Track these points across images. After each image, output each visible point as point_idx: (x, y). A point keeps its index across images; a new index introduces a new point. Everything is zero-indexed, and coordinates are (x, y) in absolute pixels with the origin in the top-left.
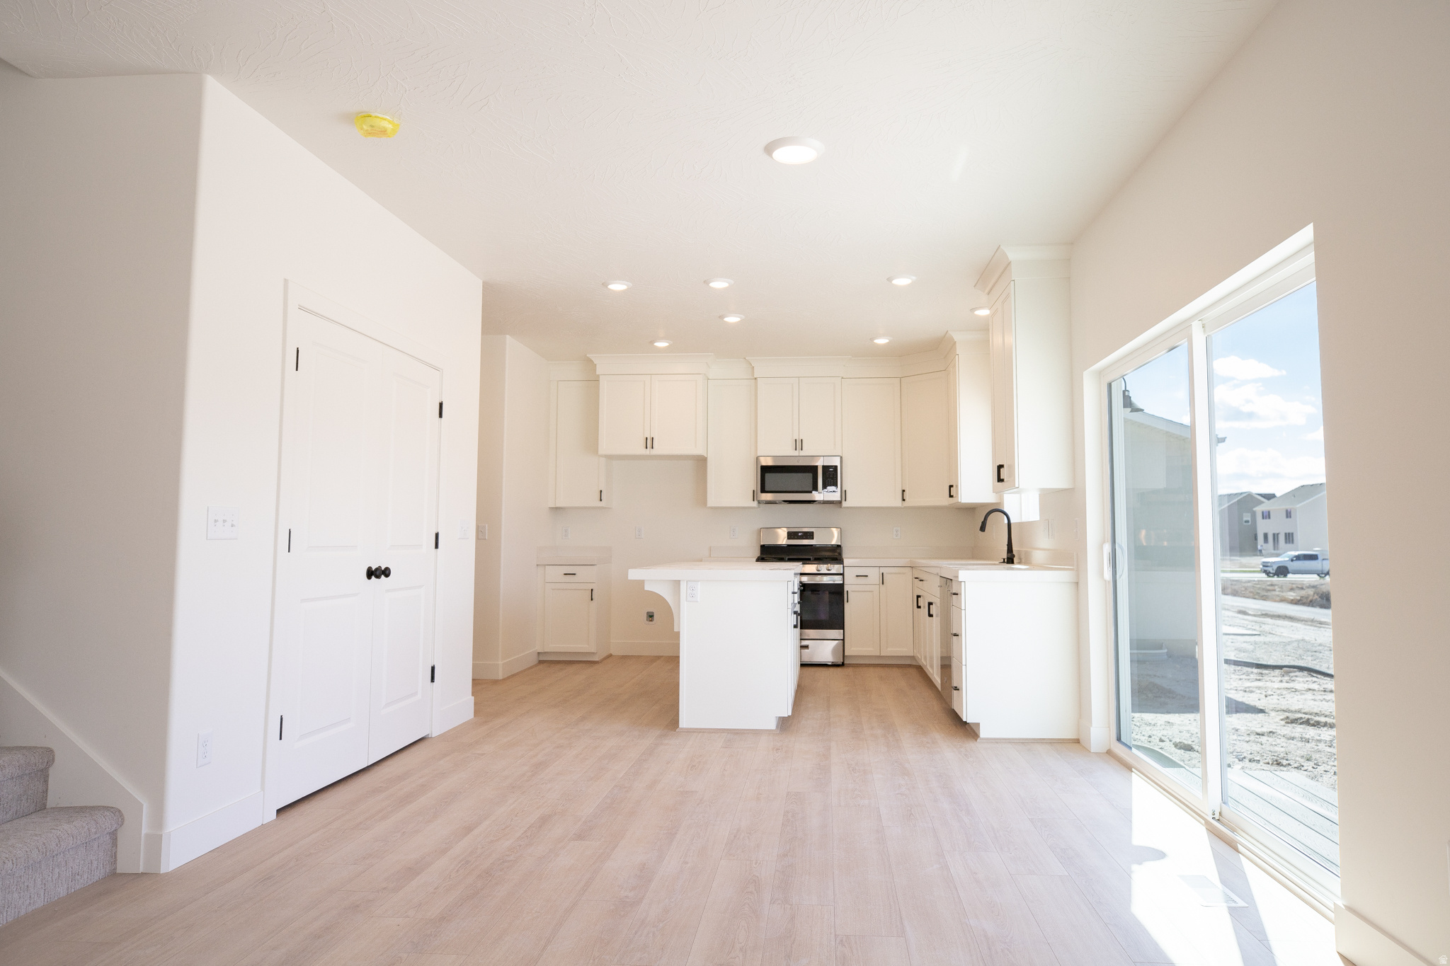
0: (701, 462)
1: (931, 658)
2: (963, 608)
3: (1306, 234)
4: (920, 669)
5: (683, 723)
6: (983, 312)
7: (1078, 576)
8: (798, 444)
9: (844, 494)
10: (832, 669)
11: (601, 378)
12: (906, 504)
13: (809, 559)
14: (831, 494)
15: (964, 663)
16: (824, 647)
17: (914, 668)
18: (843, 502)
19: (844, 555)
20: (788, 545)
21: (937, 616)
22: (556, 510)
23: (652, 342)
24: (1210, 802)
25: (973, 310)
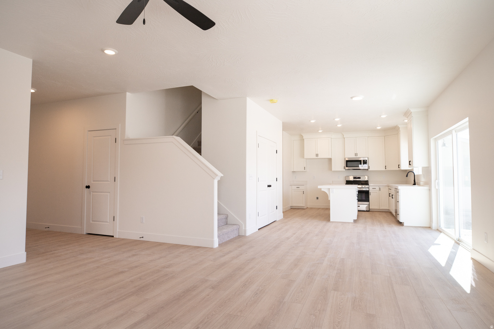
0: (330, 160)
1: (393, 210)
2: (400, 195)
3: (467, 119)
4: (391, 213)
5: (331, 220)
6: (406, 121)
7: (430, 188)
8: (356, 154)
9: (369, 167)
10: (366, 212)
11: (305, 140)
12: (386, 170)
13: (360, 184)
14: (365, 167)
15: (400, 208)
16: (364, 206)
17: (389, 212)
18: (369, 169)
19: (369, 183)
20: (354, 180)
21: (394, 198)
22: (293, 172)
23: (318, 131)
24: (456, 237)
25: (404, 120)
